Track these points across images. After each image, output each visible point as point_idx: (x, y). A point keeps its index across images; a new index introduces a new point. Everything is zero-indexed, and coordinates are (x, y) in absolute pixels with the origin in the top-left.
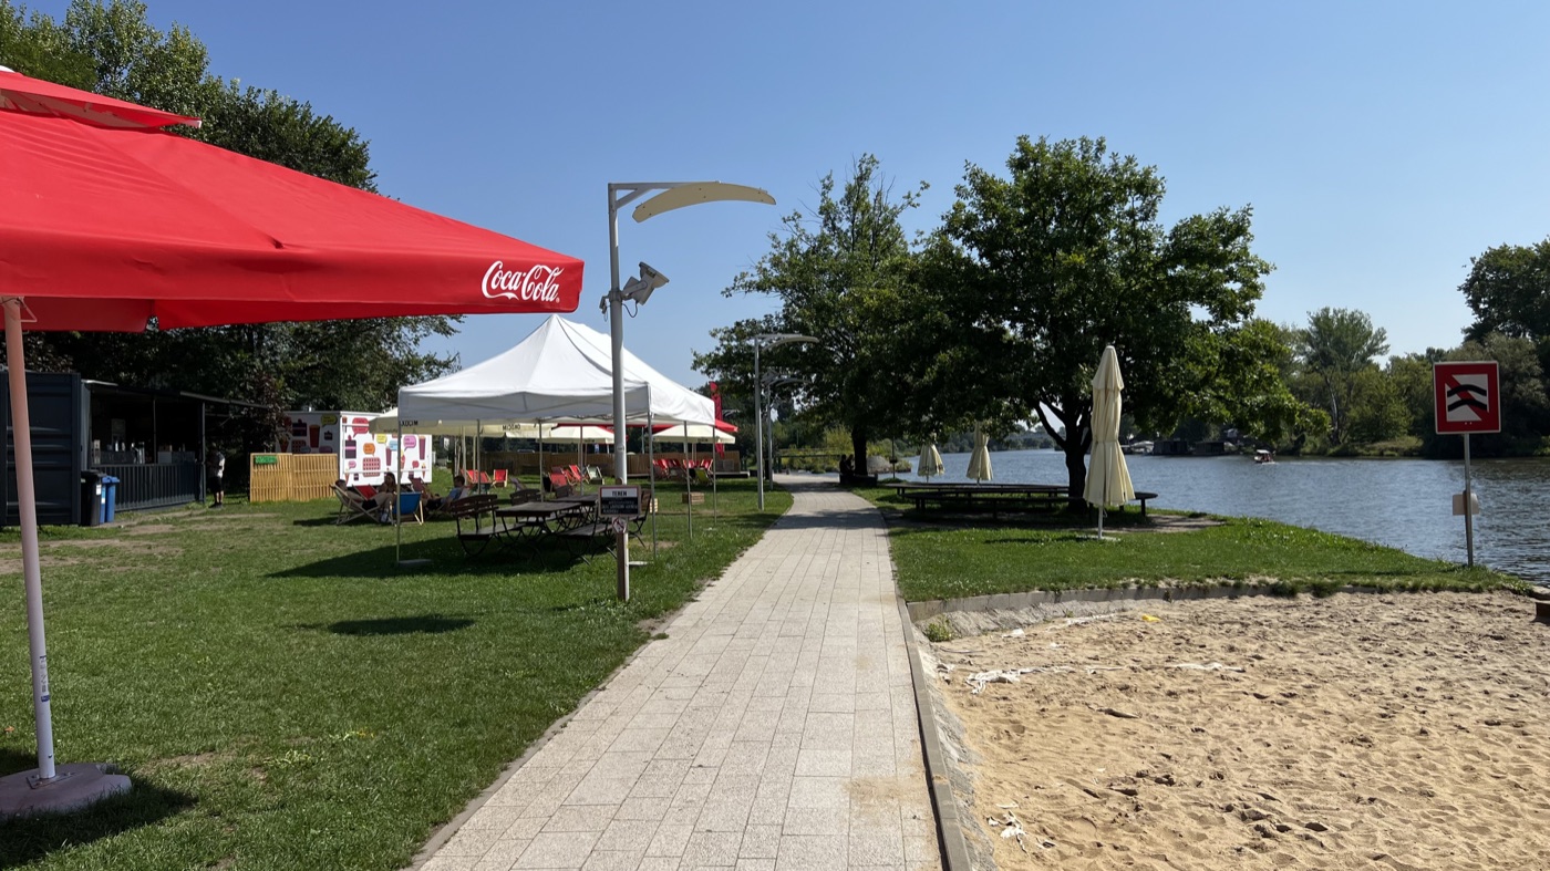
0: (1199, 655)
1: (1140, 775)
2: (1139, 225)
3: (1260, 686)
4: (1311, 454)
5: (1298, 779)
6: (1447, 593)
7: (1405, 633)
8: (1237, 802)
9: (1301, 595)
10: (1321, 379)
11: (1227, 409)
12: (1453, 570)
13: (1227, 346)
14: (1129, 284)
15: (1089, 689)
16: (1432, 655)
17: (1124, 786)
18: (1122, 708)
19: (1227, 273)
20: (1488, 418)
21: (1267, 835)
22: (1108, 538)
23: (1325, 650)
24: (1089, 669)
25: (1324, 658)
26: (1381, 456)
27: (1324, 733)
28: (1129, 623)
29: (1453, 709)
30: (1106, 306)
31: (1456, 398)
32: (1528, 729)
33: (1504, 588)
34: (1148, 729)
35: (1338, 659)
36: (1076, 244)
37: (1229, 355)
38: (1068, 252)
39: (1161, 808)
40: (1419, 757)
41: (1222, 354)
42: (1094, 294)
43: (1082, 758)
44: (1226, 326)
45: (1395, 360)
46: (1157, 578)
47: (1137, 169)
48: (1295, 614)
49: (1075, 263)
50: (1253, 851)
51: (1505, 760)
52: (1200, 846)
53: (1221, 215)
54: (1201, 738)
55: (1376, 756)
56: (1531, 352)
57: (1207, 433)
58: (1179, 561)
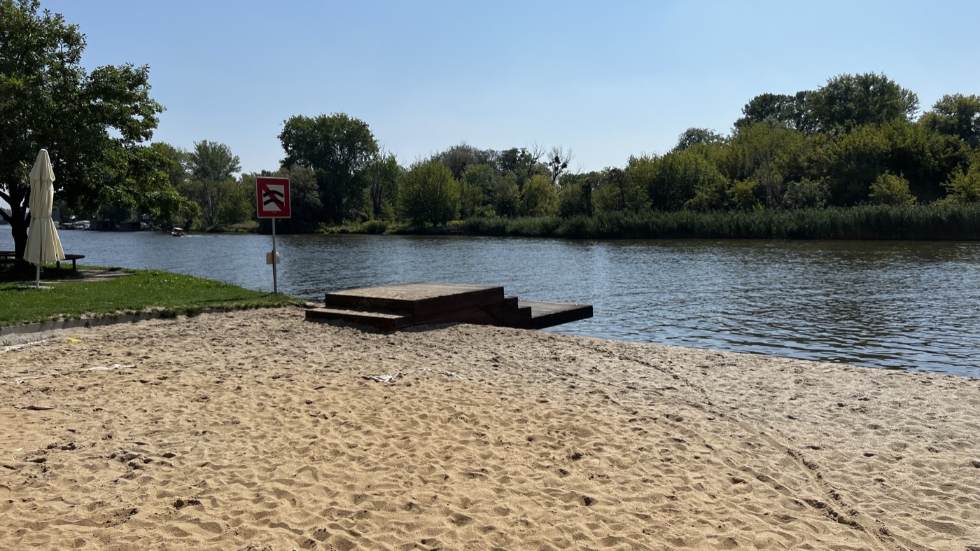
0: (106, 360)
1: (50, 447)
2: (67, 65)
3: (144, 375)
4: (196, 230)
5: (162, 429)
6: (263, 309)
7: (237, 333)
8: (119, 451)
9: (179, 317)
10: (202, 185)
11: (135, 199)
12: (266, 296)
13: (133, 157)
14: (60, 106)
15: (17, 394)
16: (250, 344)
17: (36, 457)
18: (43, 404)
19: (132, 108)
20: (284, 210)
21: (136, 467)
22: (44, 287)
23: (190, 348)
24: (18, 381)
25: (189, 353)
26: (237, 232)
27: (181, 397)
28: (57, 345)
29: (257, 373)
30: (42, 120)
31: (268, 198)
32: (292, 378)
33: (291, 304)
34: (61, 415)
35: (197, 352)
36: (15, 71)
37: (135, 164)
38: (9, 76)
39: (63, 466)
40: (234, 402)
41: (130, 163)
42: (32, 110)
43: (4, 444)
44: (134, 144)
45: (244, 176)
46: (80, 313)
47: (64, 24)
48: (175, 328)
49: (15, 85)
50: (125, 480)
51: (280, 397)
52: (89, 485)
53: (128, 68)
54: (100, 414)
55: (211, 406)
56: (314, 177)
57: (129, 216)
58: (97, 300)
